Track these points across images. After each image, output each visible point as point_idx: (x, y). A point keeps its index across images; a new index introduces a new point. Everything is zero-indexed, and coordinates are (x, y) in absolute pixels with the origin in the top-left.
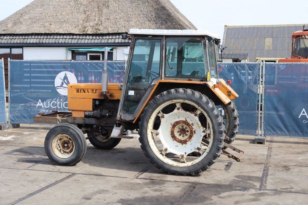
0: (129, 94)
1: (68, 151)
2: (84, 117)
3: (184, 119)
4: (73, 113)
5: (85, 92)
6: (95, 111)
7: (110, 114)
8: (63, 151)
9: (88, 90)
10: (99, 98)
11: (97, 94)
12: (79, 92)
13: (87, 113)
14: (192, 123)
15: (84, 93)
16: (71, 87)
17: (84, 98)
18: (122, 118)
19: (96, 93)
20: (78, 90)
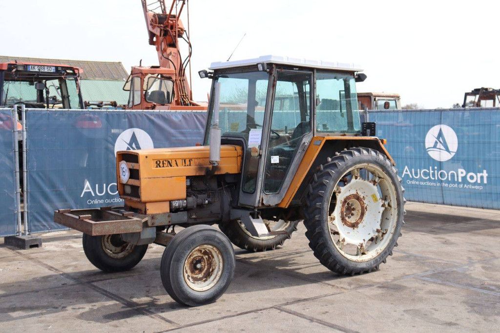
2: (169, 211)
3: (354, 192)
4: (148, 206)
5: (171, 166)
6: (190, 199)
9: (176, 161)
10: (198, 174)
11: (193, 167)
12: (160, 167)
13: (176, 204)
14: (363, 197)
15: (170, 167)
16: (146, 157)
17: (171, 177)
18: (264, 202)
19: (190, 165)
20: (158, 162)
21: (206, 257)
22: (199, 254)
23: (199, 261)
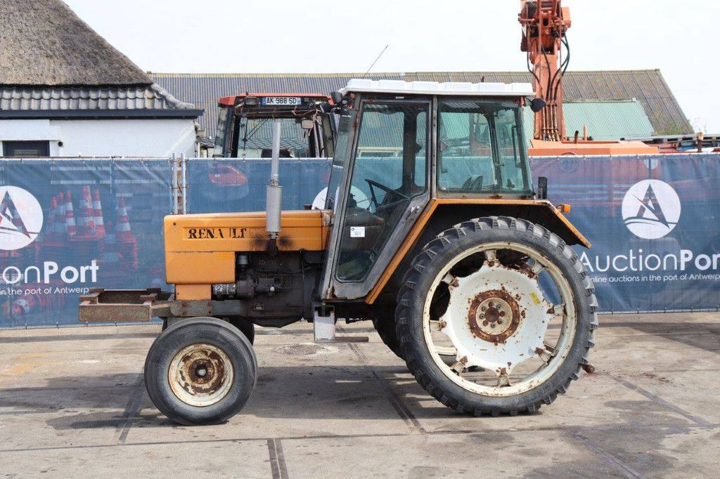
0: (353, 235)
1: (206, 386)
2: (210, 298)
3: (498, 287)
4: (179, 289)
5: (212, 237)
6: (242, 283)
7: (279, 286)
8: (193, 387)
9: (220, 230)
10: (254, 250)
11: (247, 239)
12: (195, 237)
13: (219, 289)
14: (517, 295)
15: (210, 239)
16: (175, 224)
17: (212, 252)
18: (336, 293)
19: (242, 236)
20: (193, 232)
21: (214, 362)
22: (204, 357)
23: (204, 367)
